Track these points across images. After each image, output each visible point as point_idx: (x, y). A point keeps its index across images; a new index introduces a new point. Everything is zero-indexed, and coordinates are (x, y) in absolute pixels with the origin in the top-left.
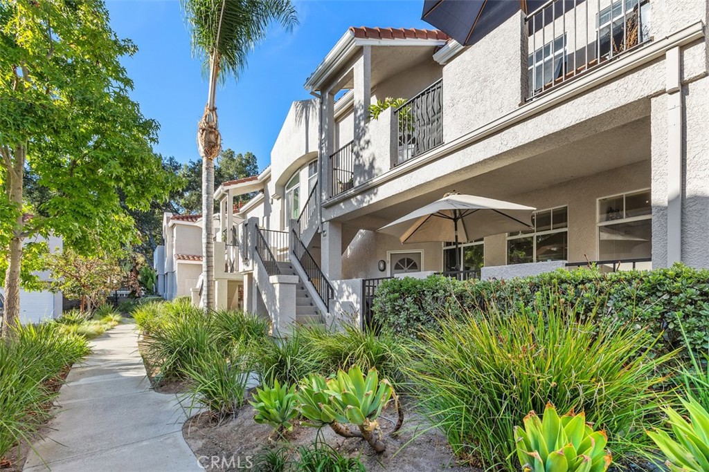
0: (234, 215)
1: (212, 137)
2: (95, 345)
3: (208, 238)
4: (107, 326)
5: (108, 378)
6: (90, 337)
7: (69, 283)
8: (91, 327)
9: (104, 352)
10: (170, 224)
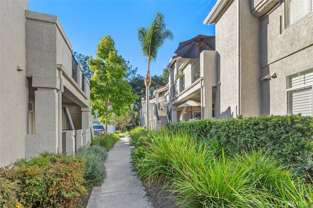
0: (159, 98)
1: (148, 80)
2: (121, 139)
3: (148, 109)
4: (125, 135)
5: (122, 144)
6: (121, 137)
7: (116, 123)
8: (121, 134)
9: (123, 140)
10: (143, 102)
